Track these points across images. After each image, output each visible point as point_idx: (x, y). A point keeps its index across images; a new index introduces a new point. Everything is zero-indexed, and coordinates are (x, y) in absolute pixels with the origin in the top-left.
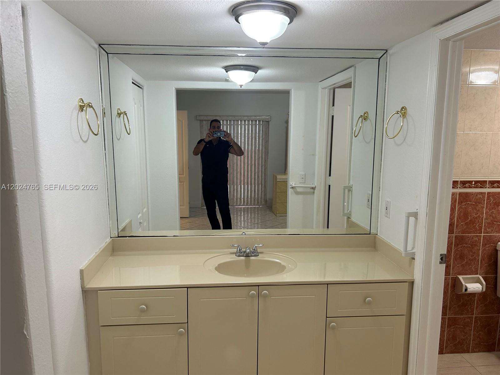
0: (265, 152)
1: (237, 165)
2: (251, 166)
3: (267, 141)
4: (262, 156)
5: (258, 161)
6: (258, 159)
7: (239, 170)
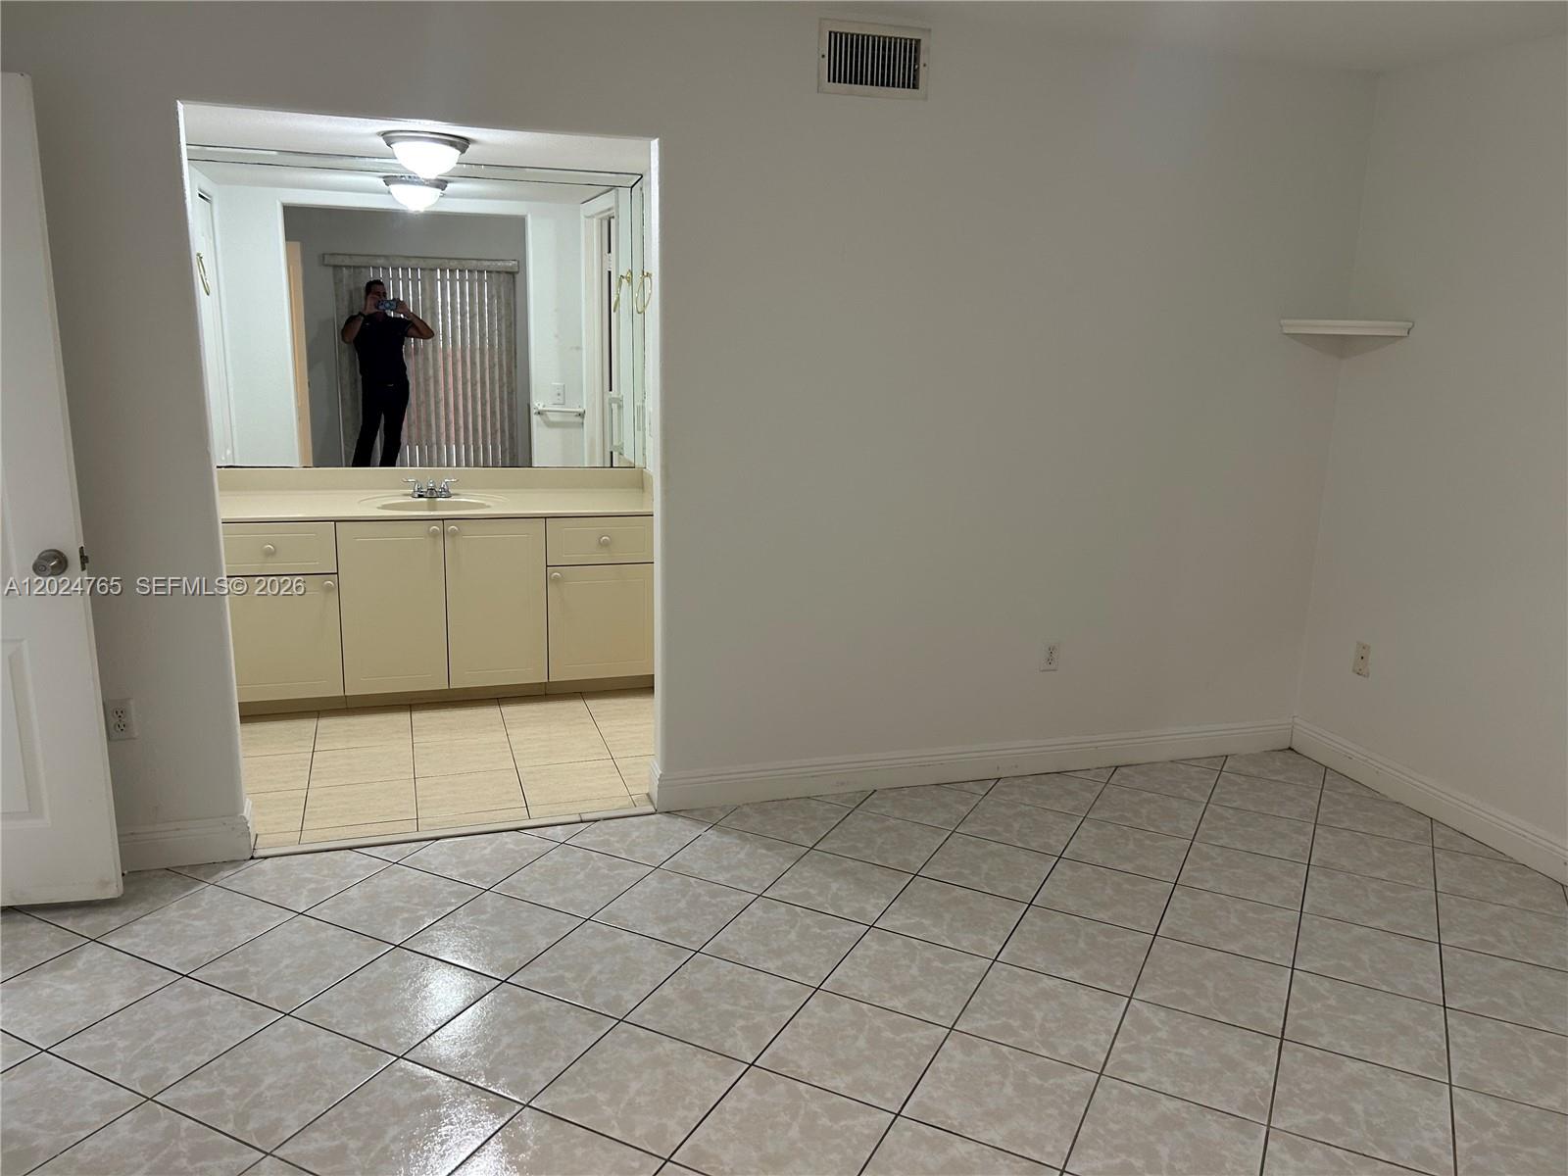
0: (509, 351)
1: (436, 382)
2: (474, 385)
3: (511, 324)
4: (500, 361)
5: (492, 373)
6: (492, 367)
7: (442, 395)
